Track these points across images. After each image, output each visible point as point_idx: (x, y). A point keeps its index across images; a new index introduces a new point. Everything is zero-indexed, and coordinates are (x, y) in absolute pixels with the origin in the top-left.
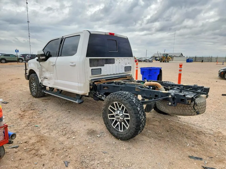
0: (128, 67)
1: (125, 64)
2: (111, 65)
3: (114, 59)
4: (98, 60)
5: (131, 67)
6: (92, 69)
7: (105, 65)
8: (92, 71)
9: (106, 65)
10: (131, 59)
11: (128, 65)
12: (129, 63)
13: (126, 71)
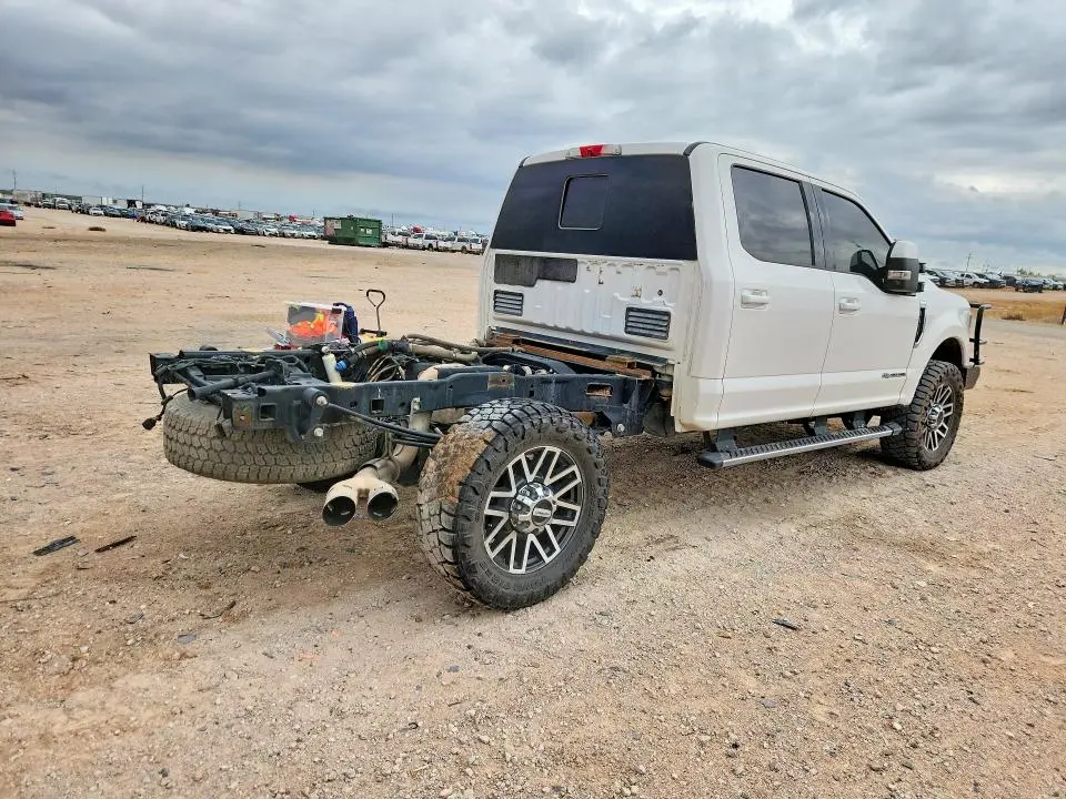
0: (647, 315)
1: (635, 293)
2: (559, 286)
3: (576, 261)
5: (667, 314)
6: (496, 292)
7: (539, 283)
8: (495, 297)
9: (542, 285)
10: (677, 269)
11: (654, 303)
12: (660, 293)
13: (637, 330)
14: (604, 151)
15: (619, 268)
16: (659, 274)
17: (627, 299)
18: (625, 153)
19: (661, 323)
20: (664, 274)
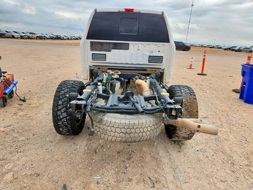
0: (155, 57)
1: (151, 52)
4: (102, 44)
5: (162, 57)
6: (93, 54)
7: (113, 50)
8: (92, 56)
10: (164, 45)
11: (157, 54)
12: (159, 51)
13: (152, 62)
14: (134, 11)
15: (145, 45)
16: (158, 46)
17: (149, 54)
18: (141, 12)
19: (160, 59)
20: (160, 46)
